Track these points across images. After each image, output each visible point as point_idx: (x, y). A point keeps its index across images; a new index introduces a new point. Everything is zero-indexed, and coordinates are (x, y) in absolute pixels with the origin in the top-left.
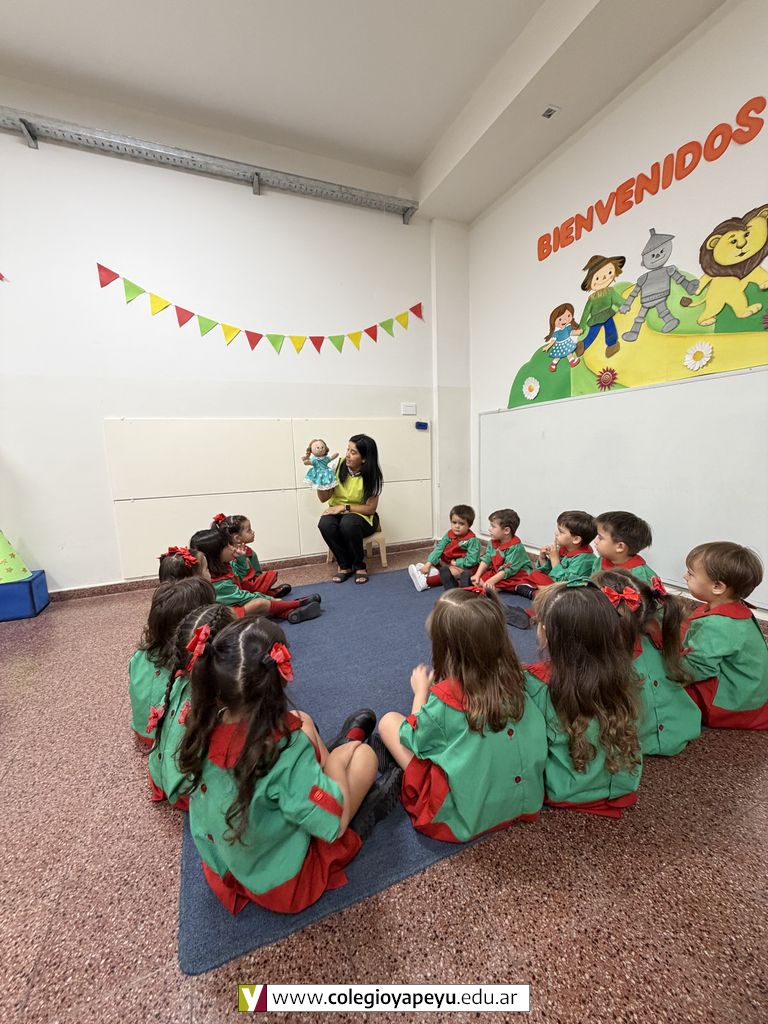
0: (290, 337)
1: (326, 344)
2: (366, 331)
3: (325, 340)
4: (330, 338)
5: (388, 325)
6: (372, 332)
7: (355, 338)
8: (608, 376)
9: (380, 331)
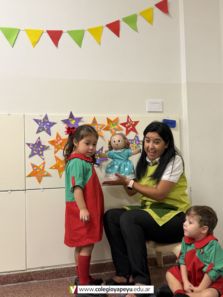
0: (26, 30)
1: (64, 39)
2: (108, 26)
3: (63, 35)
4: (68, 32)
5: (131, 20)
6: (115, 27)
7: (96, 32)
9: (123, 26)
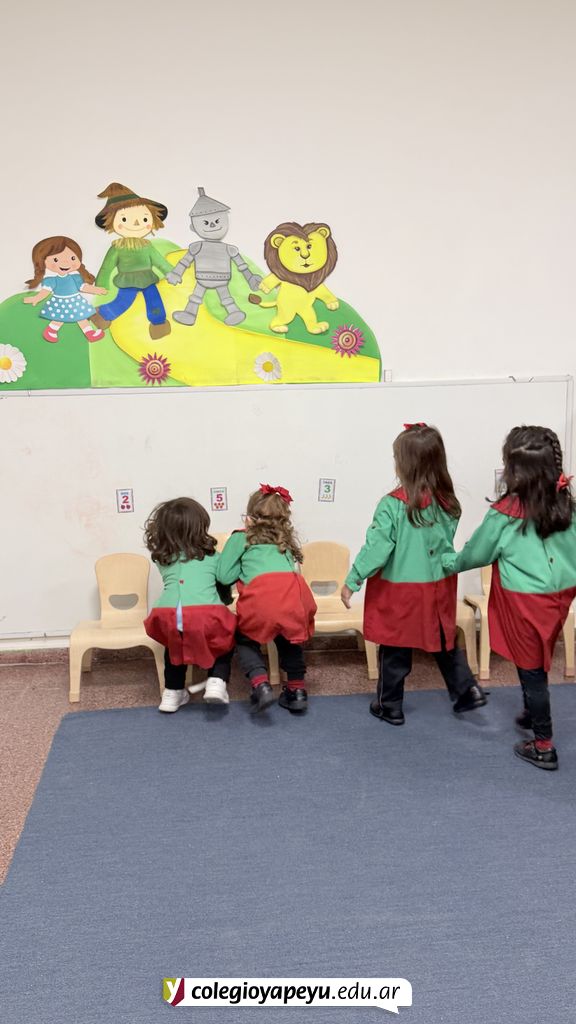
8: (156, 366)
